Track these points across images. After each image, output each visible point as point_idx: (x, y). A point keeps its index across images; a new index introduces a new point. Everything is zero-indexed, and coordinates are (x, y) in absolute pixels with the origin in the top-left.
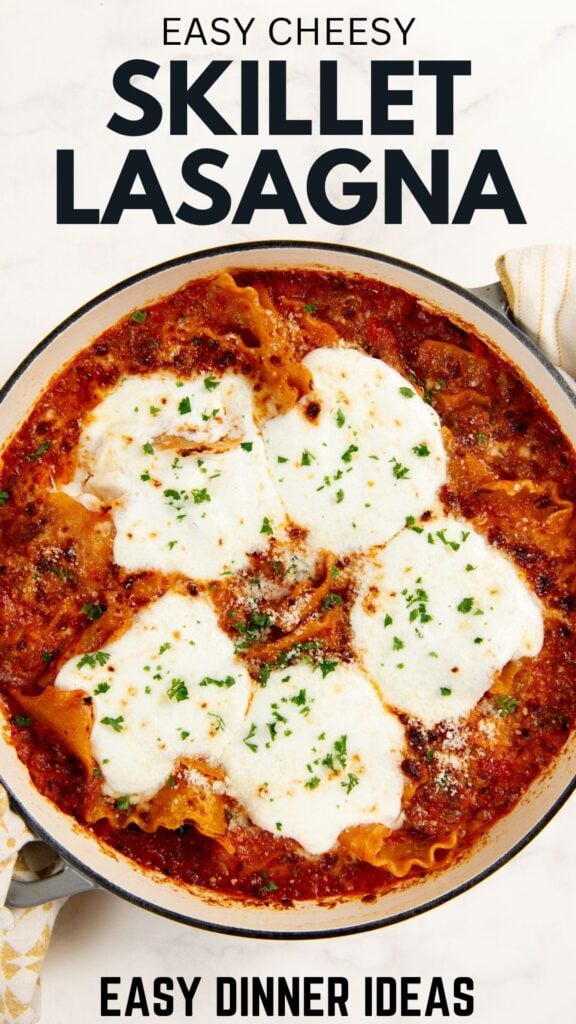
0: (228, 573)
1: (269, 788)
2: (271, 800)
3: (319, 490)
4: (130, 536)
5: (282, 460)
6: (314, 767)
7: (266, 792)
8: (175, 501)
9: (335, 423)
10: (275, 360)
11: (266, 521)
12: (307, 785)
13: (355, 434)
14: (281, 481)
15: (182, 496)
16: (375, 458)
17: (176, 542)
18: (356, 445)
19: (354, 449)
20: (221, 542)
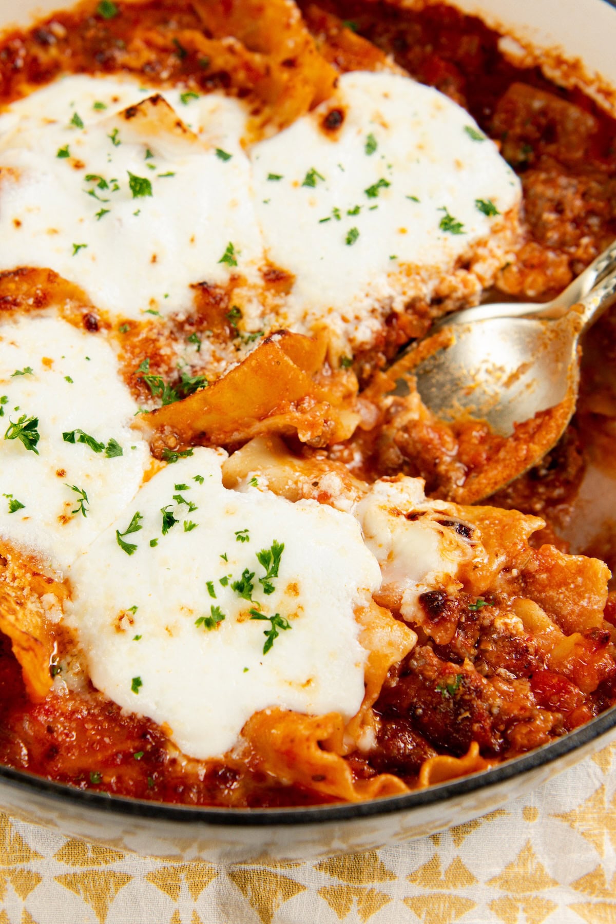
0: (154, 313)
1: (136, 617)
2: (137, 638)
3: (322, 221)
4: (18, 224)
5: (274, 177)
6: (218, 587)
7: (131, 622)
8: (98, 192)
9: (362, 149)
10: (290, 64)
11: (230, 250)
12: (200, 620)
13: (390, 167)
14: (265, 202)
15: (111, 186)
16: (415, 199)
17: (85, 246)
18: (388, 179)
19: (384, 183)
20: (154, 259)
